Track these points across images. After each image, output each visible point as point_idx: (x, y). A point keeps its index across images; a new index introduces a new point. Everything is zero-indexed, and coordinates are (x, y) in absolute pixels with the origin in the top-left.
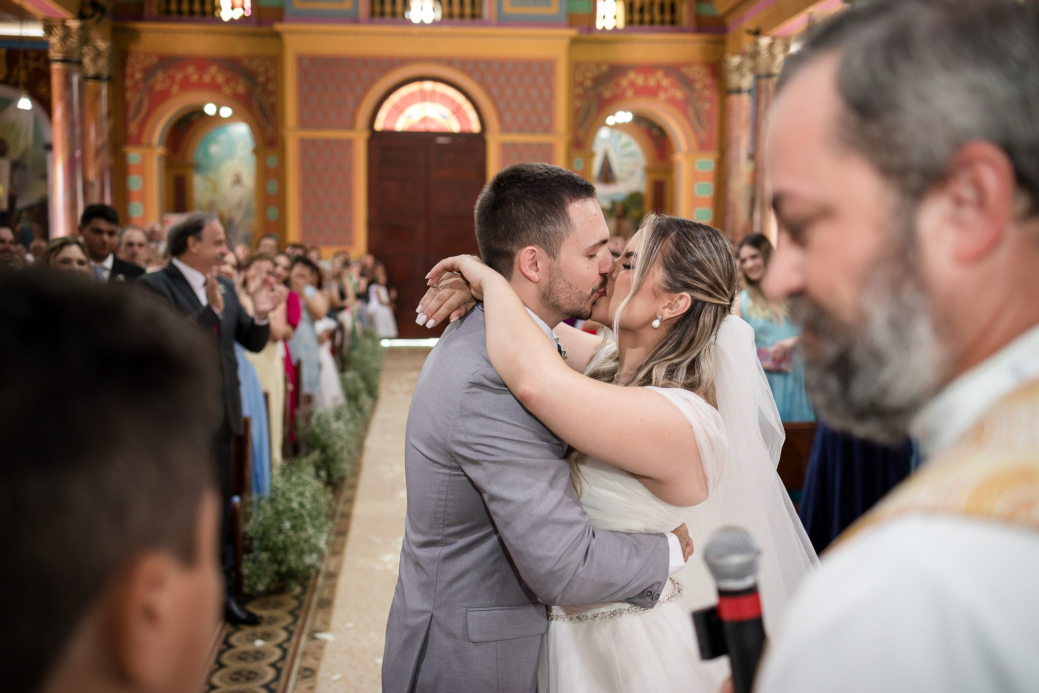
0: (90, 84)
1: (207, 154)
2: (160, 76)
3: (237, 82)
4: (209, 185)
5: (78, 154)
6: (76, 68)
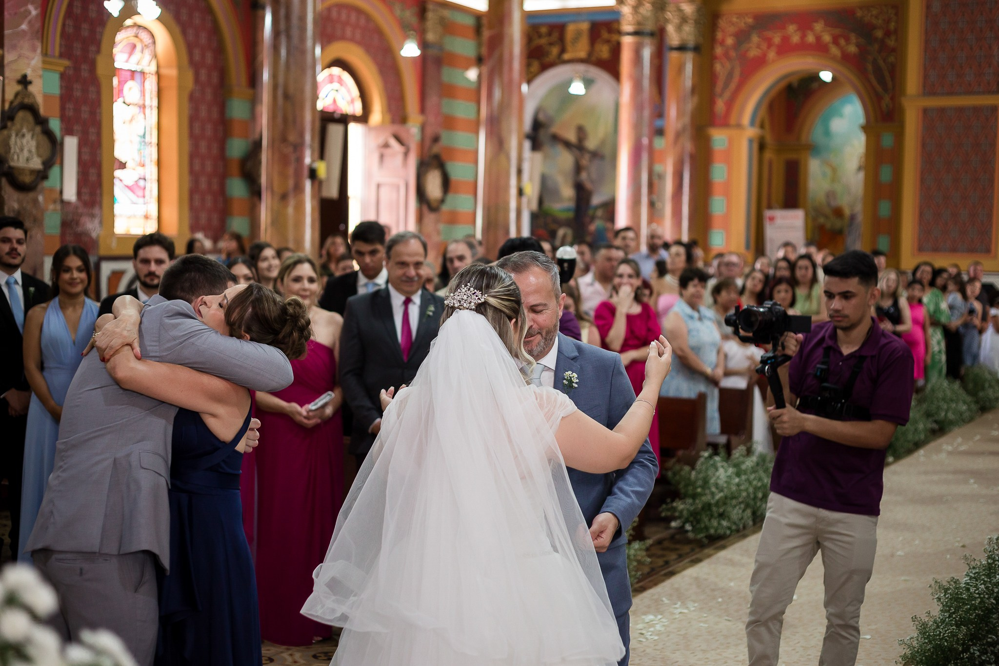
0: (674, 55)
1: (827, 133)
2: (755, 39)
3: (847, 40)
4: (829, 171)
5: (645, 141)
6: (647, 41)
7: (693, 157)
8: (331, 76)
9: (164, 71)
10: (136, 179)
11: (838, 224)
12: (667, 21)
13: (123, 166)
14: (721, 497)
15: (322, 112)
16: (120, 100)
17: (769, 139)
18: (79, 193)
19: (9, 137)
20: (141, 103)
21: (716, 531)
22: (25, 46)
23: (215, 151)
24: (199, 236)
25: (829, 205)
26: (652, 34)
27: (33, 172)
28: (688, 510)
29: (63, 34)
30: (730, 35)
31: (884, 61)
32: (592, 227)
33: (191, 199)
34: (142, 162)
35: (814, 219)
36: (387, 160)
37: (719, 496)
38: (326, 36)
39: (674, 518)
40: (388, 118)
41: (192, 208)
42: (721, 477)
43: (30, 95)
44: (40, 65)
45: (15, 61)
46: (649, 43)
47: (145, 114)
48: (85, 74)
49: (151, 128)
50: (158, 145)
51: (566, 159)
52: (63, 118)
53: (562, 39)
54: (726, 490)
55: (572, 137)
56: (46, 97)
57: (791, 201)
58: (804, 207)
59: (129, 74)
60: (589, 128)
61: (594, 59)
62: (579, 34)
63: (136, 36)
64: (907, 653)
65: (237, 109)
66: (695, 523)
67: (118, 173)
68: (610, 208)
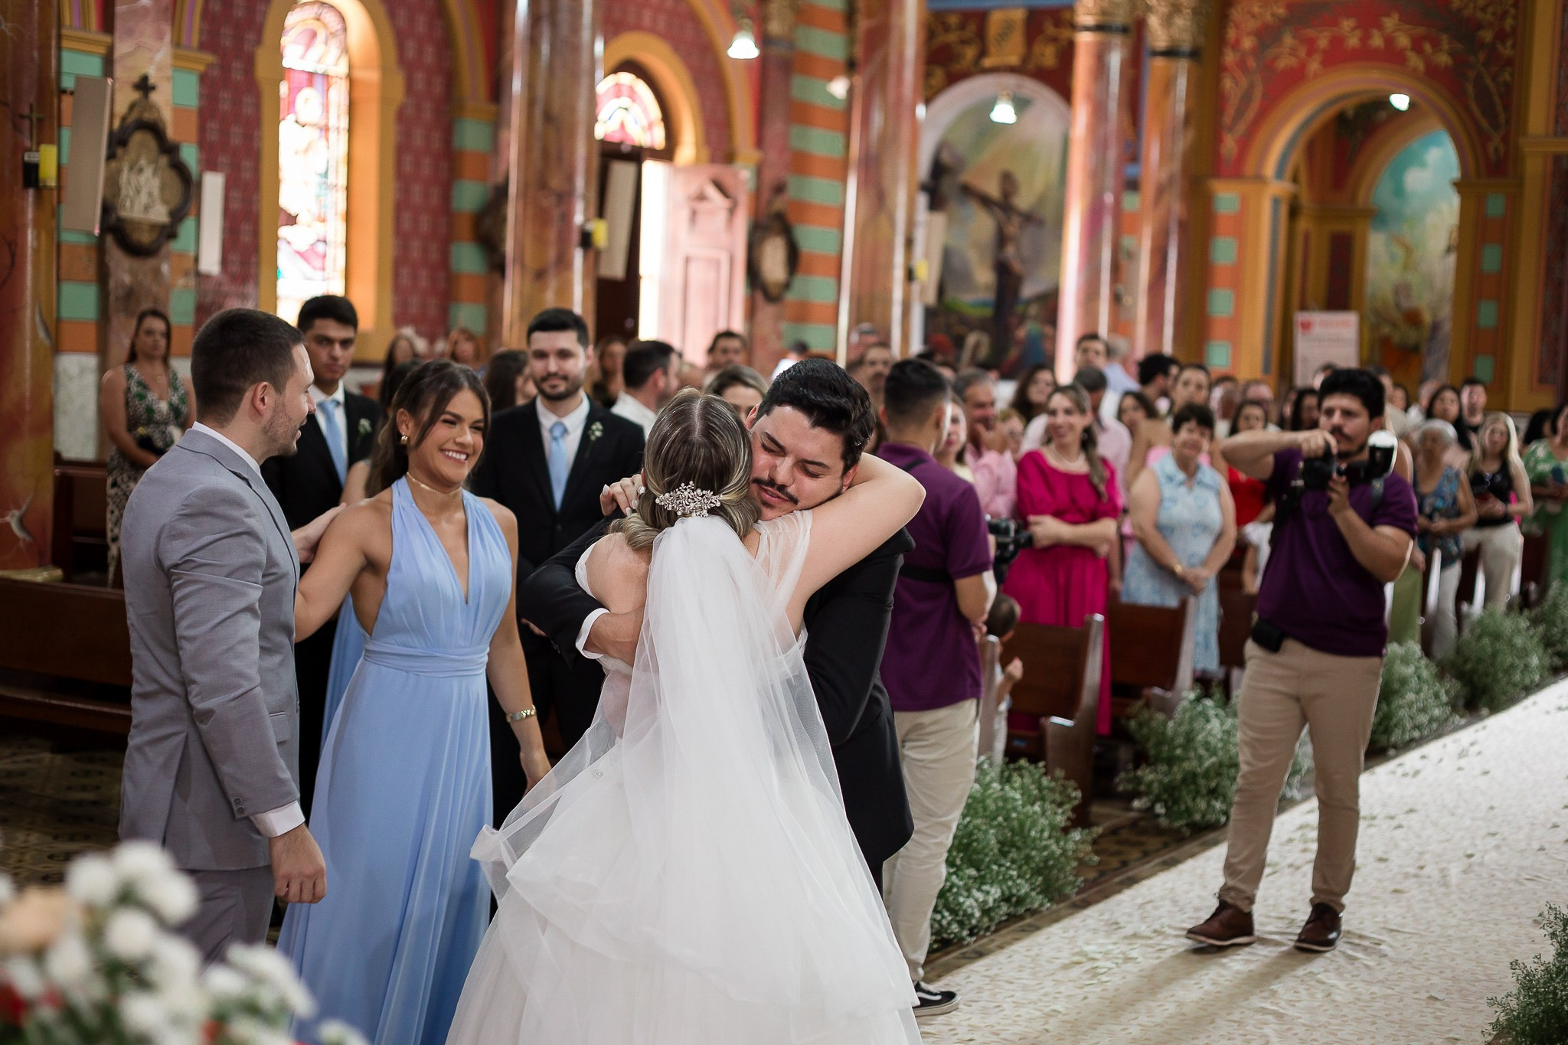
0: (1159, 63)
1: (1399, 191)
2: (1288, 40)
3: (1436, 45)
4: (1400, 252)
5: (1109, 198)
6: (1117, 40)
7: (1183, 226)
8: (618, 86)
9: (359, 74)
10: (313, 241)
11: (1412, 336)
12: (1149, 9)
13: (292, 220)
14: (1213, 764)
15: (603, 142)
16: (291, 118)
17: (1305, 200)
18: (224, 262)
19: (119, 172)
20: (323, 122)
21: (1203, 816)
22: (147, 29)
23: (435, 200)
24: (408, 331)
25: (1398, 306)
26: (1124, 30)
27: (154, 227)
28: (1160, 782)
29: (206, 13)
30: (1248, 34)
31: (1494, 78)
32: (1021, 333)
33: (396, 275)
34: (322, 215)
35: (1374, 328)
36: (701, 219)
37: (1209, 762)
38: (612, 25)
39: (1137, 794)
40: (705, 153)
41: (397, 288)
42: (1214, 732)
43: (152, 107)
44: (169, 60)
45: (132, 52)
46: (1119, 43)
47: (327, 140)
48: (237, 76)
49: (337, 162)
50: (348, 188)
51: (982, 224)
52: (203, 144)
53: (981, 35)
54: (1220, 753)
55: (993, 189)
56: (178, 111)
57: (1338, 297)
58: (1358, 309)
59: (305, 77)
60: (1020, 176)
61: (1031, 66)
62: (1008, 28)
63: (318, 19)
64: (1501, 1019)
65: (471, 136)
66: (1170, 803)
67: (284, 232)
68: (1050, 302)
